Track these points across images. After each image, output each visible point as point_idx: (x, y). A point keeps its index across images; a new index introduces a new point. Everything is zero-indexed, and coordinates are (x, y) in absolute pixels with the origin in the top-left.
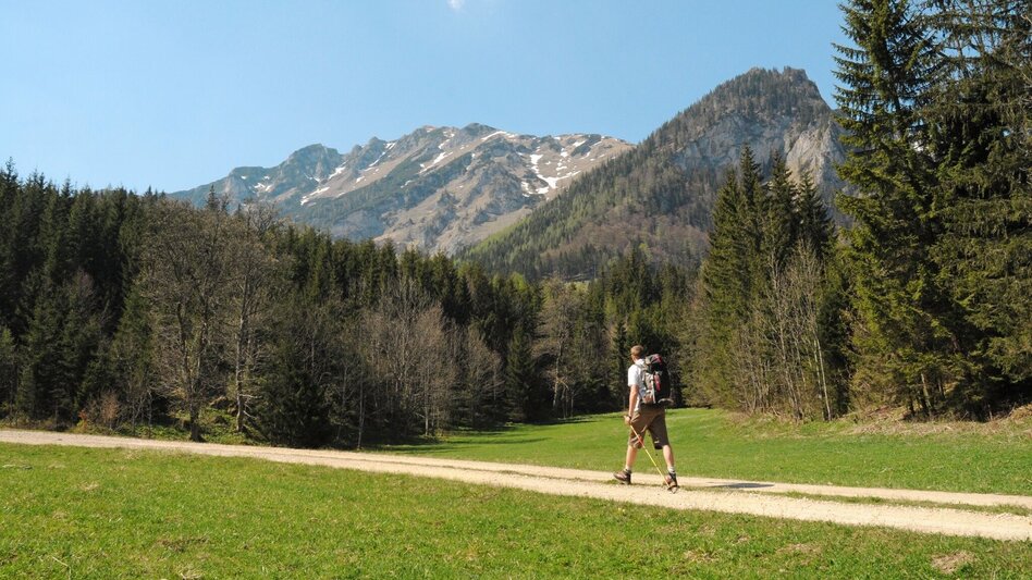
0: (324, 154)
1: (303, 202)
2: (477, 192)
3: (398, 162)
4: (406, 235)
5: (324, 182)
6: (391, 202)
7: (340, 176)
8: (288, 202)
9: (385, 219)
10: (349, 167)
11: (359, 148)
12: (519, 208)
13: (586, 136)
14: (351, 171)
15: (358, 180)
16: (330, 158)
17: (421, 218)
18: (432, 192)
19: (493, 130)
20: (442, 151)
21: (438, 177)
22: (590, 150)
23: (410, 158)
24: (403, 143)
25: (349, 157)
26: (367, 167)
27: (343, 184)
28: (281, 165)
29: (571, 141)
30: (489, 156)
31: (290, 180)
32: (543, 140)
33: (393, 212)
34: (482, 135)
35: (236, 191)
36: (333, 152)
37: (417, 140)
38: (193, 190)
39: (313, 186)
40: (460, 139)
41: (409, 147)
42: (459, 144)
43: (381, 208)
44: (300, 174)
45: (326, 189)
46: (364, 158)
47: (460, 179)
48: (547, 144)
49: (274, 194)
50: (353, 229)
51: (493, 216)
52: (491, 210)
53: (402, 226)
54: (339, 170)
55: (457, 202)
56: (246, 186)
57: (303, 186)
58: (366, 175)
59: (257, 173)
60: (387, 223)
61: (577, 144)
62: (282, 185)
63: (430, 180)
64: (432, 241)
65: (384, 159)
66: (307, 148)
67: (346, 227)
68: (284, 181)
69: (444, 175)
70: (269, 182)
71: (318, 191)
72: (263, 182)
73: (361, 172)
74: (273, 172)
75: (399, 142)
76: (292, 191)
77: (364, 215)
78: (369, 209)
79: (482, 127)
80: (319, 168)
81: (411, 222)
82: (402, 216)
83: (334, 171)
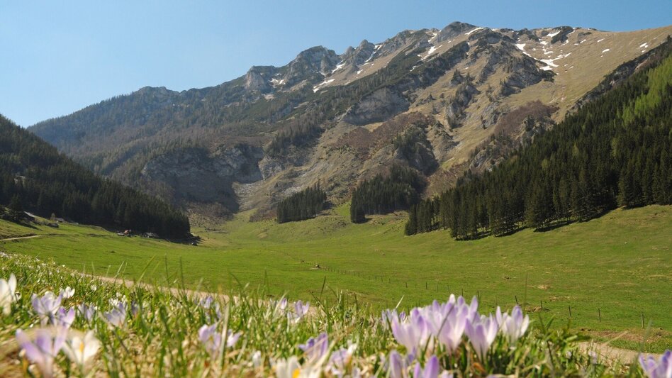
0: (326, 53)
1: (315, 91)
2: (488, 71)
3: (390, 57)
4: (432, 109)
5: (329, 75)
6: (408, 81)
7: (341, 71)
8: (303, 90)
9: (406, 96)
10: (348, 63)
11: (352, 49)
12: (538, 81)
13: (559, 28)
14: (351, 66)
15: (359, 72)
16: (331, 59)
17: (439, 94)
18: (442, 74)
19: (473, 27)
20: (432, 45)
21: (444, 60)
22: (567, 38)
23: (402, 53)
24: (391, 44)
25: (346, 57)
26: (363, 63)
27: (347, 75)
28: (290, 64)
29: (545, 33)
30: (485, 43)
31: (301, 74)
32: (521, 32)
33: (411, 90)
34: (465, 31)
35: (256, 83)
36: (331, 53)
37: (404, 39)
38: (218, 87)
39: (320, 79)
40: (444, 36)
41: (398, 45)
42: (445, 39)
43: (401, 86)
44: (308, 69)
45: (332, 80)
46: (359, 56)
47: (464, 62)
48: (525, 36)
49: (288, 85)
50: (379, 104)
51: (516, 88)
52: (512, 83)
53: (423, 102)
54: (339, 67)
55: (472, 79)
56: (265, 80)
57: (312, 78)
58: (365, 68)
59: (270, 71)
60: (409, 100)
61: (551, 35)
62: (294, 78)
63: (438, 63)
64: (462, 113)
65: (376, 56)
66: (311, 49)
67: (373, 103)
68: (296, 75)
69: (449, 59)
70: (281, 77)
71: (325, 82)
72: (276, 78)
73: (359, 66)
74: (283, 70)
75: (386, 43)
76: (303, 83)
77: (388, 92)
78: (391, 87)
79: (463, 25)
80: (323, 64)
81: (431, 98)
82: (422, 94)
83: (335, 67)
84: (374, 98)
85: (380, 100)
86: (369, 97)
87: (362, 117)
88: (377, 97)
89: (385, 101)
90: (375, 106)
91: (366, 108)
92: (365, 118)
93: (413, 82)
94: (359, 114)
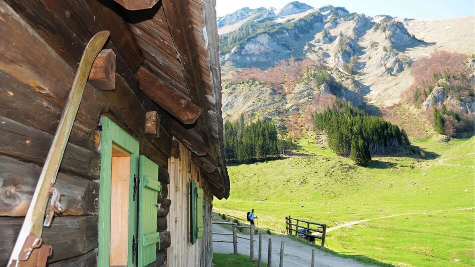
84: (259, 42)
85: (263, 45)
86: (254, 40)
87: (248, 59)
88: (260, 41)
89: (267, 47)
90: (259, 50)
91: (251, 50)
92: (251, 59)
93: (287, 34)
94: (245, 55)
